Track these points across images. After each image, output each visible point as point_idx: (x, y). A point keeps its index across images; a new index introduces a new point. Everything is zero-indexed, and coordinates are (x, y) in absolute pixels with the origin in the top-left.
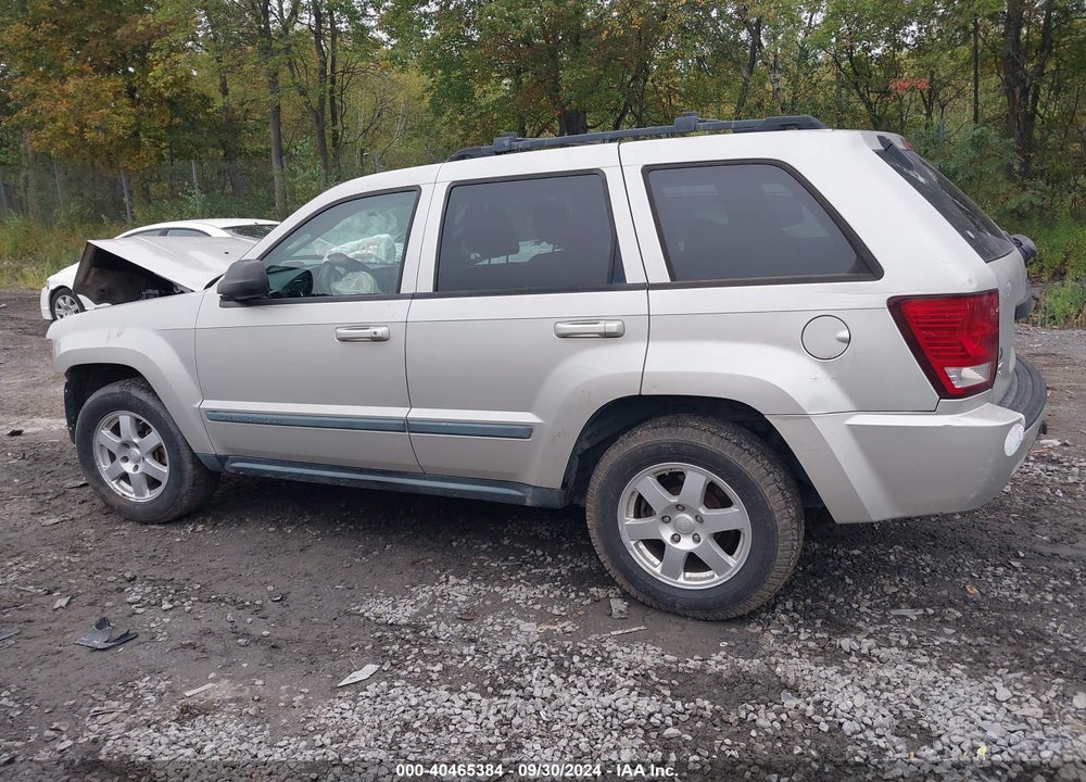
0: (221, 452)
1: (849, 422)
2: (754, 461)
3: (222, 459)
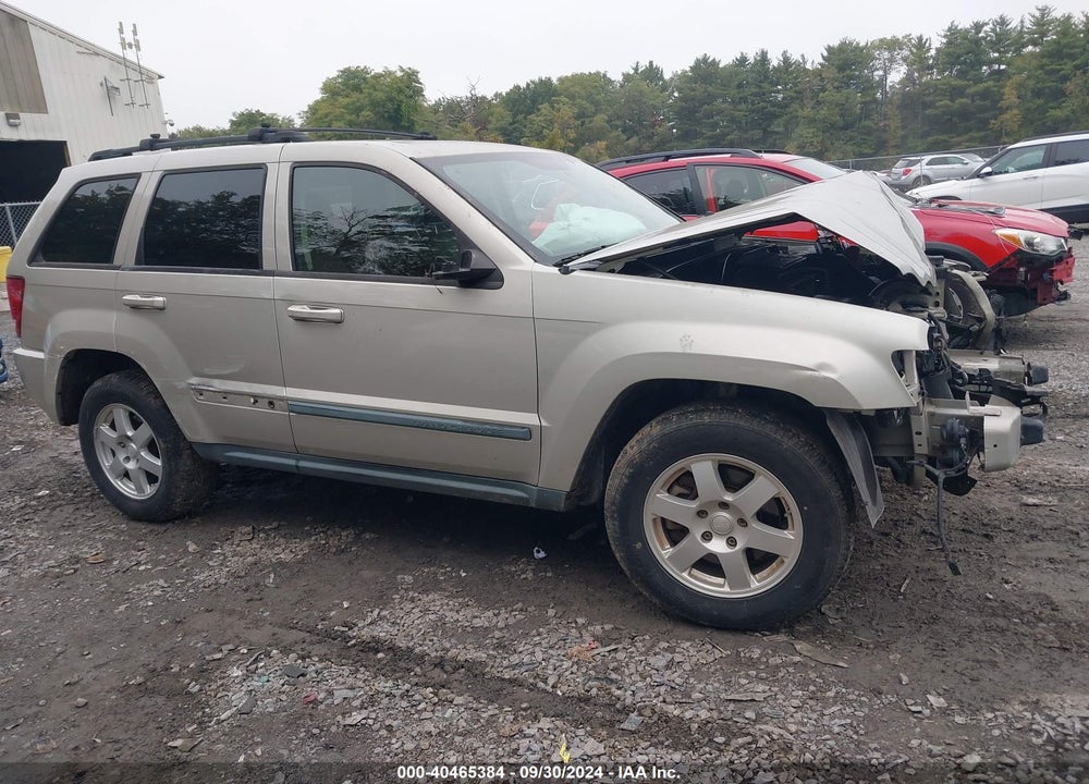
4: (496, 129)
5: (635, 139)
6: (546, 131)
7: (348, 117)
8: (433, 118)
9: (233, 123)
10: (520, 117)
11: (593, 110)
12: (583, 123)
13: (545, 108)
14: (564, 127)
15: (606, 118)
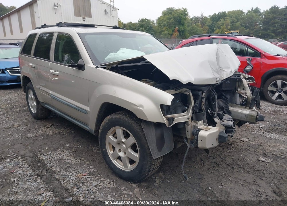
4: (207, 25)
5: (248, 30)
6: (221, 26)
7: (167, 21)
8: (190, 22)
9: (138, 21)
10: (215, 22)
11: (237, 21)
12: (233, 25)
13: (222, 20)
14: (227, 25)
15: (240, 23)
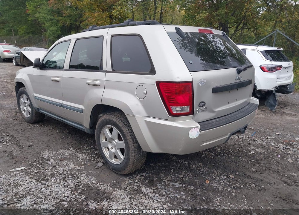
0: (38, 107)
1: (145, 120)
2: (126, 128)
3: (38, 109)
